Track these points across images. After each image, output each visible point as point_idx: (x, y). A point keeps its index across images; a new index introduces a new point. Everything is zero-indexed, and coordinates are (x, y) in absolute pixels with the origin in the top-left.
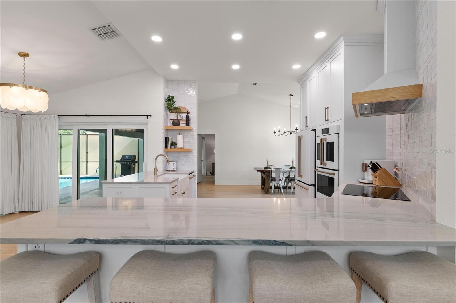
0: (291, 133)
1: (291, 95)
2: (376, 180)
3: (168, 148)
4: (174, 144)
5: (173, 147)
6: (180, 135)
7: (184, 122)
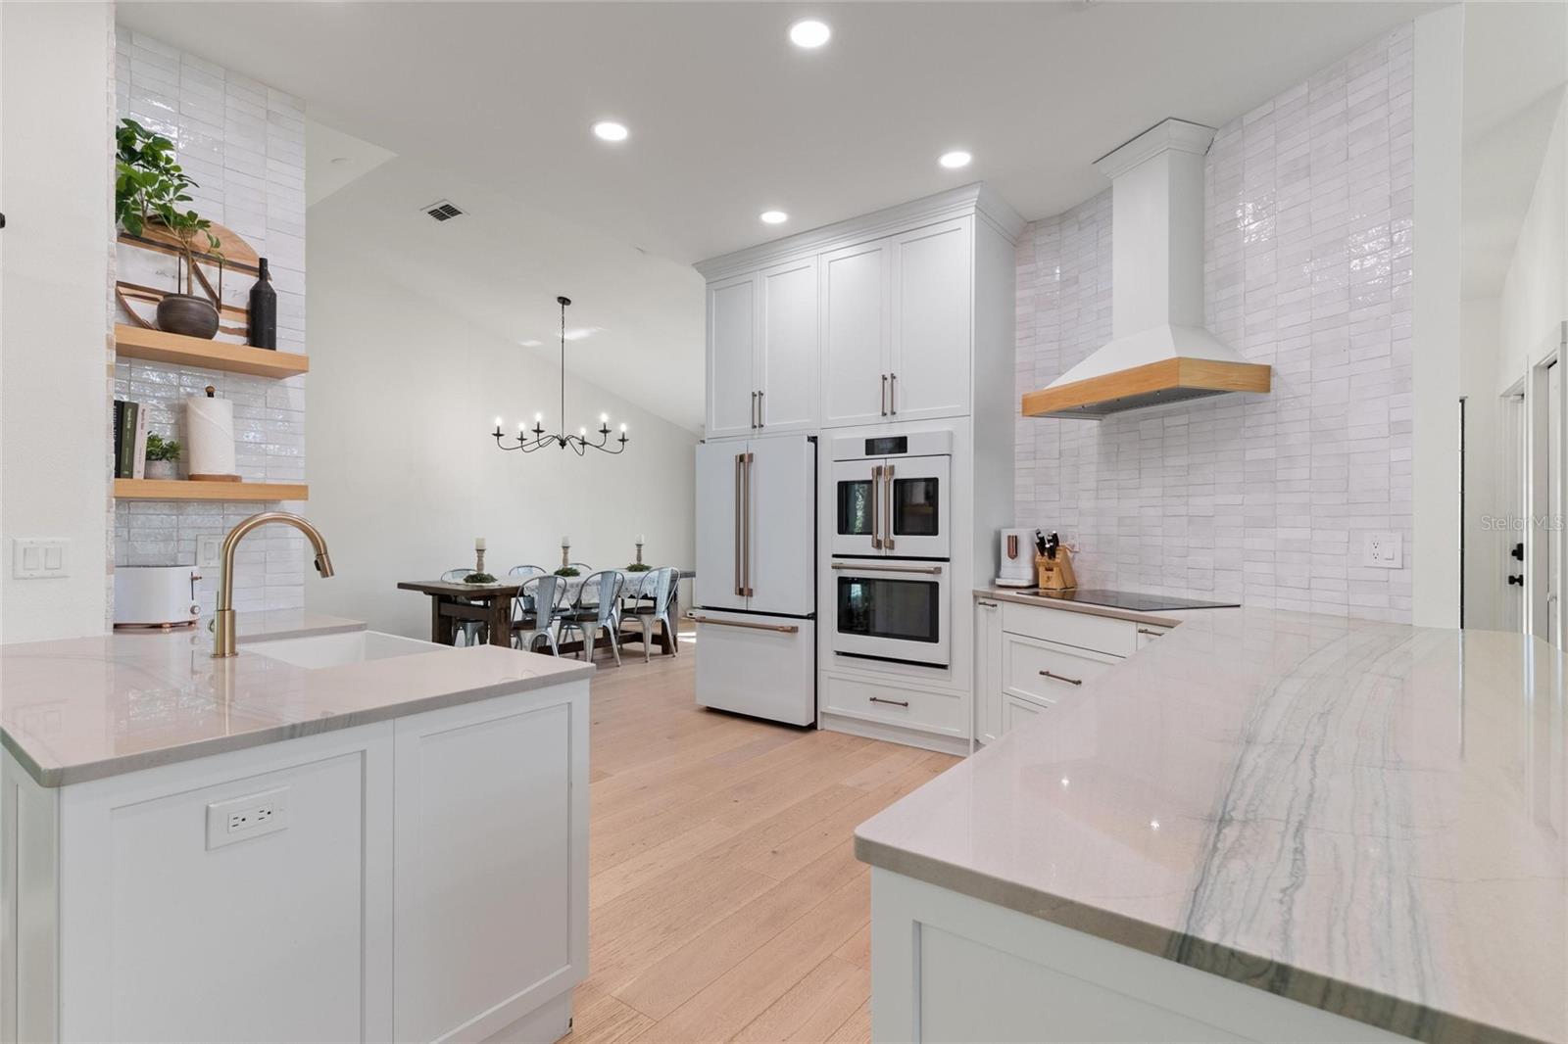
0: (563, 444)
1: (564, 301)
2: (1048, 578)
3: (131, 476)
4: (171, 453)
5: (163, 467)
6: (210, 394)
7: (241, 323)
